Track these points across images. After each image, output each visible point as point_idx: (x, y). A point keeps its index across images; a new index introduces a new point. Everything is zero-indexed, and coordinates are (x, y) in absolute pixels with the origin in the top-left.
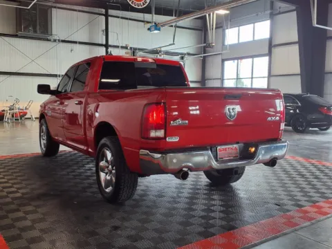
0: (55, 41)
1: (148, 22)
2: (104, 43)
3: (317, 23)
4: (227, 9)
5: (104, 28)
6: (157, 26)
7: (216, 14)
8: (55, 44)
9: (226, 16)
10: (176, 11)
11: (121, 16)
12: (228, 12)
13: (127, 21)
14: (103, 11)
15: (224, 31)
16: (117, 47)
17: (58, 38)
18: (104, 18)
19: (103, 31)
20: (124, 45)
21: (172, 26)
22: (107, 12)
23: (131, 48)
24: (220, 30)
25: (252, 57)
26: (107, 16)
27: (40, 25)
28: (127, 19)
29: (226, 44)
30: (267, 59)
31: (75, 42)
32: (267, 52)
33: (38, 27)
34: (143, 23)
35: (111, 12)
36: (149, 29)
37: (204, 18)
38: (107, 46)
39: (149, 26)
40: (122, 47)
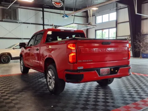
1: (62, 14)
2: (42, 23)
3: (137, 13)
4: (97, 7)
5: (42, 17)
6: (66, 16)
7: (92, 10)
8: (20, 24)
9: (96, 10)
10: (74, 9)
11: (49, 11)
14: (41, 9)
15: (96, 17)
16: (48, 25)
17: (21, 22)
18: (42, 12)
19: (42, 18)
21: (73, 16)
22: (43, 9)
23: (54, 26)
24: (94, 17)
25: (109, 28)
28: (52, 12)
29: (97, 23)
30: (115, 29)
31: (29, 23)
32: (115, 26)
33: (12, 17)
34: (60, 14)
35: (45, 9)
36: (63, 17)
37: (86, 12)
38: (43, 25)
39: (63, 15)
40: (50, 25)
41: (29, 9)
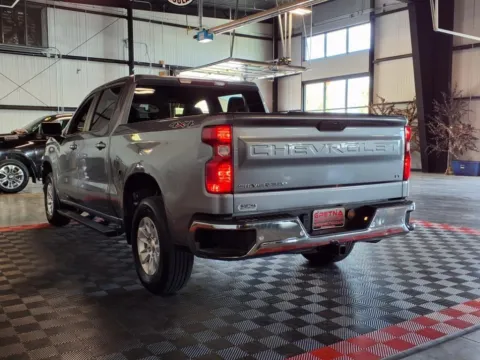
0: (53, 56)
1: (193, 28)
2: (127, 59)
3: (440, 27)
4: (309, 8)
5: (126, 36)
6: (208, 34)
7: (293, 15)
8: (52, 61)
9: (307, 17)
10: (233, 11)
11: (151, 19)
12: (309, 12)
13: (160, 26)
14: (125, 11)
15: (304, 39)
16: (147, 65)
17: (57, 53)
18: (125, 21)
19: (125, 41)
20: (157, 62)
21: (228, 34)
22: (130, 13)
23: (167, 66)
24: (299, 38)
25: (346, 77)
26: (130, 18)
27: (29, 33)
28: (160, 23)
29: (307, 58)
30: (366, 80)
31: (84, 59)
32: (367, 70)
33: (27, 36)
34: (185, 30)
35: (136, 13)
36: (196, 37)
37: (273, 22)
38: (131, 63)
39: (195, 32)
40: (154, 65)
41: (83, 11)
